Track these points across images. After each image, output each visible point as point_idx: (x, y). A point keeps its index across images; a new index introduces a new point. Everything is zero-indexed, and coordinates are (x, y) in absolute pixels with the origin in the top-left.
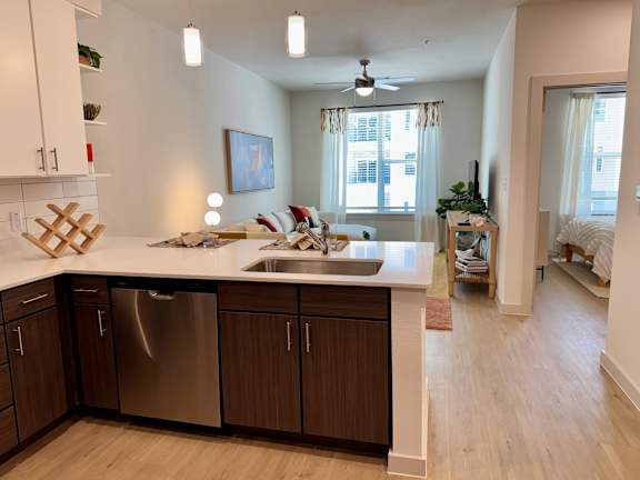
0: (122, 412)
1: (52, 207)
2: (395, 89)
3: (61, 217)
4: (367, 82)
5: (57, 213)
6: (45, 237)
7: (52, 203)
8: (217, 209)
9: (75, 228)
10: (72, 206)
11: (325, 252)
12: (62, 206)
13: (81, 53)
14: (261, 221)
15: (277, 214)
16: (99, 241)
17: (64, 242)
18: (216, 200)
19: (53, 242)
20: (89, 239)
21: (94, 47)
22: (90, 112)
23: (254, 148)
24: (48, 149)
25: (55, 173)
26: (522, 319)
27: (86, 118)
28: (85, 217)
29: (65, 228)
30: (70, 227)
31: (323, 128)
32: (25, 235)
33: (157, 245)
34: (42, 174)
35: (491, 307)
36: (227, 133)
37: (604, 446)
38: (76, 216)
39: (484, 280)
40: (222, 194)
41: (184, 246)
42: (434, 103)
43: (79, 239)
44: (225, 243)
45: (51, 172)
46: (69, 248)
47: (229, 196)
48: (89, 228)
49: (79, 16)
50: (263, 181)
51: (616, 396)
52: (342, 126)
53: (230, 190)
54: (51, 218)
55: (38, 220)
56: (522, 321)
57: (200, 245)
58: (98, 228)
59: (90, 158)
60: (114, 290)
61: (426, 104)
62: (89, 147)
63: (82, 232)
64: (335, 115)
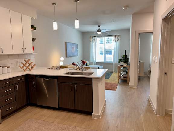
0: (38, 104)
1: (25, 60)
2: (107, 32)
3: (27, 62)
4: (100, 31)
5: (26, 61)
6: (23, 67)
7: (25, 59)
8: (63, 61)
9: (29, 65)
10: (29, 60)
11: (82, 71)
12: (27, 60)
13: (32, 27)
14: (73, 64)
15: (78, 62)
16: (35, 68)
17: (27, 68)
18: (62, 59)
19: (25, 68)
20: (32, 67)
21: (35, 25)
22: (33, 40)
23: (73, 46)
24: (24, 48)
25: (26, 53)
26: (134, 88)
27: (33, 41)
28: (32, 63)
29: (27, 65)
30: (28, 65)
31: (90, 41)
32: (19, 66)
33: (47, 69)
34: (23, 53)
35: (127, 85)
36: (66, 43)
37: (141, 115)
38: (30, 62)
39: (126, 79)
40: (64, 57)
41: (53, 69)
42: (118, 35)
43: (30, 67)
44: (62, 69)
45: (25, 53)
46: (28, 69)
47: (66, 58)
48: (32, 65)
49: (32, 19)
50: (75, 54)
51: (149, 105)
52: (95, 41)
53: (66, 56)
54: (24, 63)
55: (22, 63)
56: (134, 89)
57: (56, 69)
58: (34, 65)
59: (33, 50)
60: (37, 78)
61: (116, 36)
62: (33, 47)
63: (31, 66)
64: (93, 38)
